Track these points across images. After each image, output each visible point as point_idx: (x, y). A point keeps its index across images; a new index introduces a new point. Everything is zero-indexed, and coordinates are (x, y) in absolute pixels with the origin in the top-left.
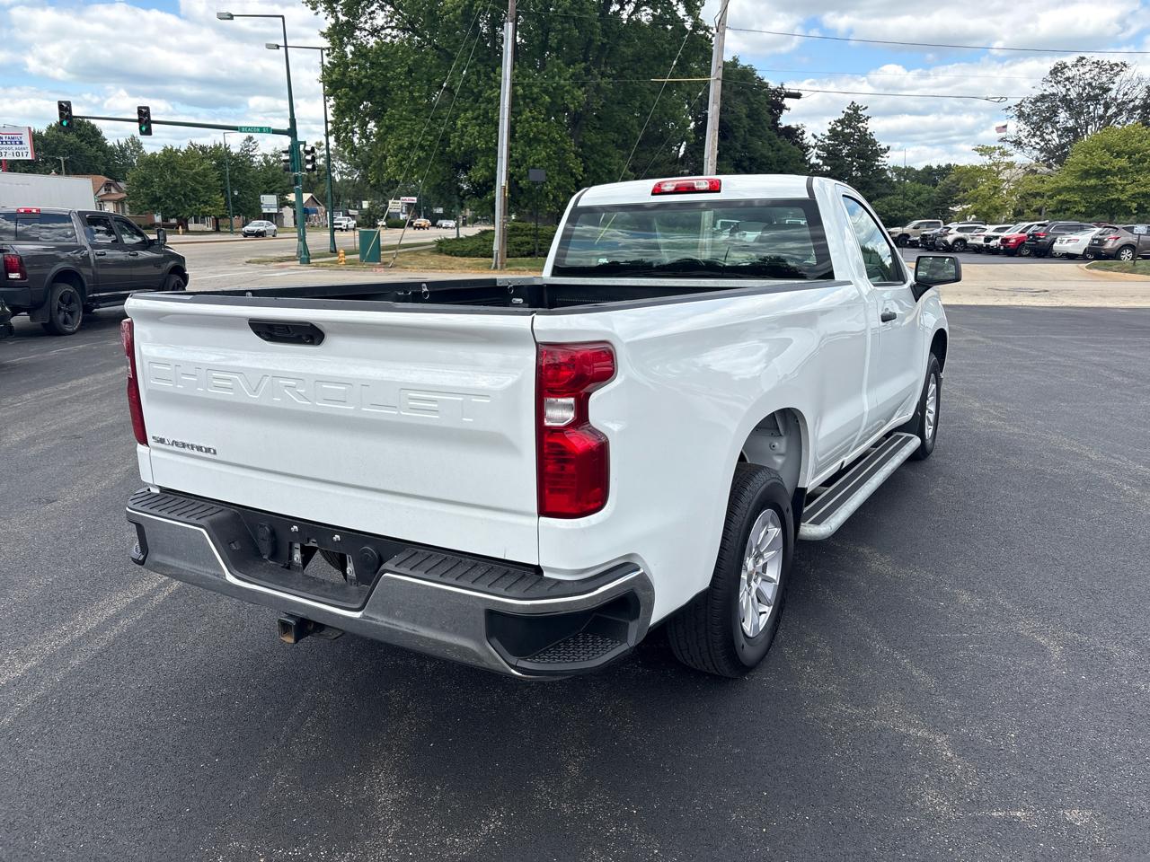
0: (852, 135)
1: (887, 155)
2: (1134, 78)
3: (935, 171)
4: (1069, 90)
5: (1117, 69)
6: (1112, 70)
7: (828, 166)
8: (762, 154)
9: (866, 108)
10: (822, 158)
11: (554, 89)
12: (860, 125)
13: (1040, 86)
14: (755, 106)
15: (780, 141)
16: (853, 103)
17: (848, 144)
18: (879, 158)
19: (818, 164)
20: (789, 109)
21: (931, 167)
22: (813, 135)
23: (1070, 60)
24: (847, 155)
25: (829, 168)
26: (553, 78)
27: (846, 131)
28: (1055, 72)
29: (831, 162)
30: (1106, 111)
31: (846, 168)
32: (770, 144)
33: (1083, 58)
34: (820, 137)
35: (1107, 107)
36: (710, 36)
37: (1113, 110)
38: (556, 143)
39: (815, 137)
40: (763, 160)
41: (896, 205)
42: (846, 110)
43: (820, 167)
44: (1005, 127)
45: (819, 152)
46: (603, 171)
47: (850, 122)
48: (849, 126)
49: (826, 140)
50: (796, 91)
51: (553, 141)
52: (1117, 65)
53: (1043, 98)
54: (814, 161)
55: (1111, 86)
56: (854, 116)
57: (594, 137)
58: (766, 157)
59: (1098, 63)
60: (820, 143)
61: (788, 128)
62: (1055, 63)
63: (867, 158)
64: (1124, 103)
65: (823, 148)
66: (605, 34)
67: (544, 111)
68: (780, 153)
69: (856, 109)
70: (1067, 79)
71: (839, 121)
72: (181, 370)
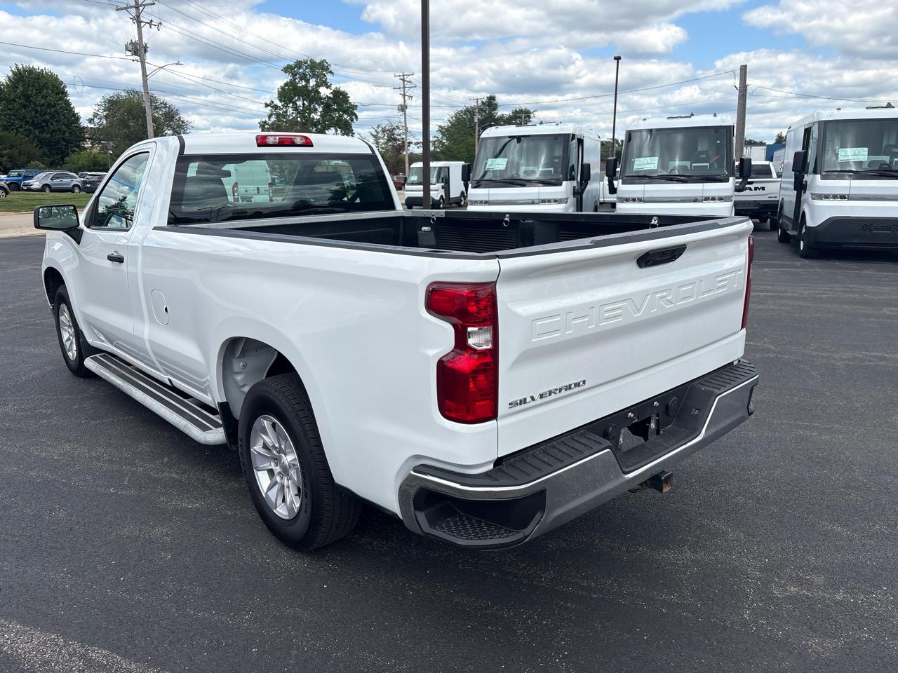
72: (572, 315)
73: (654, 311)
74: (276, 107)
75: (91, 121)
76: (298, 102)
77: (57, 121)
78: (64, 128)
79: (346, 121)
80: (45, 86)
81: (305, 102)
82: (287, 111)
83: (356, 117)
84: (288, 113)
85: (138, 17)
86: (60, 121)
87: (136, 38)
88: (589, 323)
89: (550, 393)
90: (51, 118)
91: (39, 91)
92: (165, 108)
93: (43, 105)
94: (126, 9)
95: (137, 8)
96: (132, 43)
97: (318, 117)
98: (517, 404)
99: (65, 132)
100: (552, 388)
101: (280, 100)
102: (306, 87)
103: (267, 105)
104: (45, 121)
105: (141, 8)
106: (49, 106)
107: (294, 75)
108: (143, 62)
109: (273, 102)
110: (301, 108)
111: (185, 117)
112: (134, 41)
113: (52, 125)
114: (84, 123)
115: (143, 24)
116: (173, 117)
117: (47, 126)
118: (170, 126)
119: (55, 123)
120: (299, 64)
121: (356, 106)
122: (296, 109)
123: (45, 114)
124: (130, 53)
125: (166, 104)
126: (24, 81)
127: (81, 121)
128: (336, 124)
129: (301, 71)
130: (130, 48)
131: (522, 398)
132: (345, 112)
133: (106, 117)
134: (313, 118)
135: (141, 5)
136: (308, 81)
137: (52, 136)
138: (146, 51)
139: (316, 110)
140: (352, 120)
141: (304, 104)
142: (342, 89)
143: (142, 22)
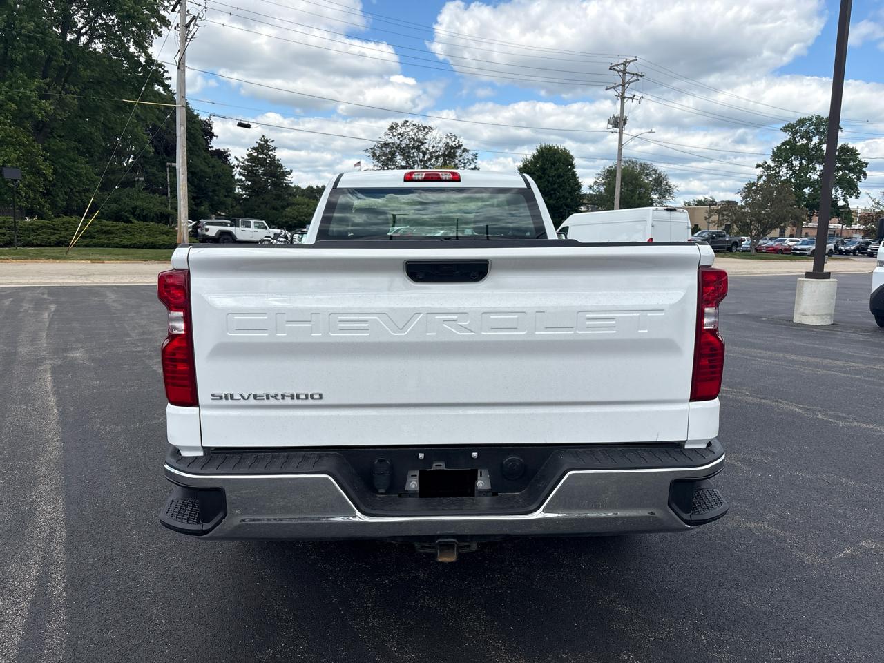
0: (265, 159)
1: (291, 176)
2: (437, 137)
3: (315, 189)
4: (401, 141)
5: (427, 130)
6: (424, 130)
7: (249, 181)
8: (201, 170)
9: (273, 141)
10: (244, 175)
11: (20, 97)
12: (270, 153)
13: (384, 137)
14: (192, 131)
15: (213, 161)
16: (263, 136)
17: (262, 166)
18: (286, 178)
19: (241, 180)
20: (217, 137)
21: (312, 187)
22: (235, 157)
23: (400, 122)
24: (264, 174)
25: (250, 183)
26: (18, 88)
27: (260, 156)
28: (392, 128)
29: (252, 179)
30: (424, 157)
31: (263, 184)
32: (206, 162)
33: (407, 121)
34: (241, 160)
35: (424, 154)
36: (162, 71)
37: (428, 156)
38: (24, 145)
39: (237, 159)
40: (202, 174)
41: (303, 212)
42: (259, 141)
43: (243, 182)
44: (359, 163)
45: (241, 170)
46: (71, 174)
47: (263, 150)
48: (262, 153)
49: (246, 162)
50: (246, 123)
51: (21, 144)
52: (426, 127)
53: (386, 145)
54: (237, 177)
55: (425, 141)
56: (264, 146)
57: (59, 144)
58: (204, 172)
59: (416, 125)
60: (241, 164)
61: (218, 151)
62: (391, 123)
63: (277, 177)
64: (434, 152)
65: (244, 168)
66: (66, 57)
67: (10, 117)
68: (216, 170)
69: (266, 141)
70: (400, 134)
71: (254, 149)
72: (285, 317)
73: (431, 335)
74: (769, 167)
75: (591, 187)
76: (794, 162)
77: (563, 189)
78: (567, 195)
79: (851, 180)
80: (559, 160)
81: (803, 161)
82: (779, 172)
83: (865, 175)
84: (781, 174)
85: (623, 94)
86: (566, 189)
87: (617, 112)
88: (311, 330)
89: (268, 396)
90: (559, 187)
91: (553, 165)
92: (655, 174)
93: (554, 176)
94: (614, 88)
95: (623, 86)
96: (614, 117)
97: (816, 177)
98: (221, 398)
99: (567, 198)
100: (272, 392)
101: (774, 161)
102: (807, 145)
103: (758, 166)
104: (554, 190)
105: (626, 85)
106: (559, 176)
107: (794, 134)
108: (621, 133)
109: (766, 163)
110: (797, 168)
111: (672, 182)
112: (615, 116)
113: (559, 192)
114: (585, 190)
115: (625, 100)
116: (661, 182)
117: (555, 193)
118: (657, 190)
119: (561, 191)
120: (802, 122)
121: (867, 164)
122: (791, 167)
123: (554, 184)
124: (611, 126)
125: (656, 171)
126: (544, 157)
127: (582, 189)
128: (838, 183)
129: (803, 129)
130: (612, 122)
131: (228, 392)
132: (851, 170)
133: (604, 184)
134: (810, 178)
135: (627, 83)
136: (810, 139)
137: (557, 202)
138: (625, 123)
139: (815, 169)
140: (859, 179)
141: (801, 164)
142: (851, 146)
143: (625, 98)
